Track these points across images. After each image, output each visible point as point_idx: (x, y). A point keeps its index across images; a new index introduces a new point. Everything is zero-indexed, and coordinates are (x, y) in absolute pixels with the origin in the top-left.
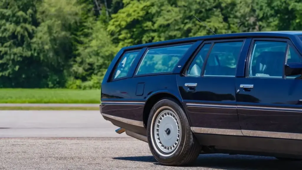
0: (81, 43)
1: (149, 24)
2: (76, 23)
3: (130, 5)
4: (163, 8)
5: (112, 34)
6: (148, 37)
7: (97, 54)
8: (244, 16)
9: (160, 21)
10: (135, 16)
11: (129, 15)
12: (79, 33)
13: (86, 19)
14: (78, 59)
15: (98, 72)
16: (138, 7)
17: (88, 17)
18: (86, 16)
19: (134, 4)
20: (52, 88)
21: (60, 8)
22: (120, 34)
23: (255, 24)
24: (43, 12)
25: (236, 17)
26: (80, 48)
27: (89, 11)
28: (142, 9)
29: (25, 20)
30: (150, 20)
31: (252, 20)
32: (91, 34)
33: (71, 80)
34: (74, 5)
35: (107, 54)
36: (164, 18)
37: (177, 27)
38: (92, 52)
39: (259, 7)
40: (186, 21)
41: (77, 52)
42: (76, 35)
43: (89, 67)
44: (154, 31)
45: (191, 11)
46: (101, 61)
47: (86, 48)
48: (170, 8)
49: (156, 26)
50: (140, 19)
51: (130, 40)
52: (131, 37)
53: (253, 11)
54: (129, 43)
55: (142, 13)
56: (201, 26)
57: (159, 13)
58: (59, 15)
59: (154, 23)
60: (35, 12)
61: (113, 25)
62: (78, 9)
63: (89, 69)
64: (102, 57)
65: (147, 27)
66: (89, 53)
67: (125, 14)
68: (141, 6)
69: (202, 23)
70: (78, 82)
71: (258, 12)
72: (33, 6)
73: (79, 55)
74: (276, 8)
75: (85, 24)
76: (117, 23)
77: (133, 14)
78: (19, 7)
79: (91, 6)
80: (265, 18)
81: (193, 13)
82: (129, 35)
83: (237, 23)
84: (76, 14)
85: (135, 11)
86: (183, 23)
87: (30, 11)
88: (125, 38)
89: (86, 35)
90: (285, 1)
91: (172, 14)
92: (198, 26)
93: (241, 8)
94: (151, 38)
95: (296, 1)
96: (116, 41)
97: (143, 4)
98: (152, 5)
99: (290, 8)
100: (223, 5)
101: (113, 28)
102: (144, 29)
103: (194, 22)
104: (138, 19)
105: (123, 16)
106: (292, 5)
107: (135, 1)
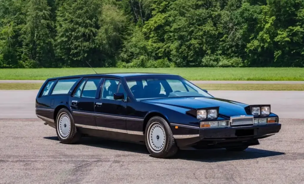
0: (126, 39)
1: (168, 27)
2: (122, 27)
3: (157, 16)
4: (176, 18)
5: (145, 34)
6: (167, 36)
7: (136, 46)
8: (226, 23)
9: (175, 26)
10: (159, 23)
11: (156, 22)
12: (124, 33)
13: (129, 24)
14: (124, 49)
15: (136, 57)
16: (161, 17)
17: (130, 23)
18: (129, 23)
19: (158, 16)
20: (107, 67)
21: (113, 18)
22: (150, 34)
23: (233, 27)
24: (102, 20)
25: (221, 23)
26: (125, 43)
27: (131, 19)
28: (163, 19)
29: (91, 26)
30: (168, 25)
31: (231, 25)
32: (132, 34)
33: (119, 63)
34: (121, 16)
35: (142, 46)
36: (177, 24)
37: (185, 30)
38: (132, 45)
39: (235, 17)
40: (191, 26)
41: (123, 45)
42: (122, 34)
43: (131, 54)
44: (171, 32)
45: (193, 20)
46: (138, 50)
47: (129, 42)
48: (181, 18)
49: (172, 29)
50: (162, 24)
51: (156, 38)
52: (157, 36)
53: (232, 19)
54: (155, 39)
55: (163, 21)
56: (199, 29)
57: (174, 21)
58: (112, 22)
59: (171, 27)
60: (97, 20)
61: (146, 28)
62: (124, 18)
63: (131, 55)
64: (139, 48)
65: (167, 29)
66: (131, 45)
67: (153, 22)
68: (163, 17)
69: (200, 27)
70: (124, 64)
71: (234, 20)
72: (96, 16)
73: (124, 47)
74: (246, 18)
75: (129, 28)
76: (149, 27)
77: (158, 21)
78: (87, 17)
79: (132, 16)
80: (239, 24)
81: (195, 21)
82: (156, 35)
83: (221, 27)
84: (123, 21)
85: (159, 20)
86: (188, 27)
87: (94, 19)
88: (153, 37)
89: (129, 34)
90: (251, 14)
91: (182, 22)
92: (198, 29)
93: (224, 18)
94: (169, 36)
95: (258, 14)
96: (147, 38)
97: (164, 15)
98: (170, 16)
99: (254, 17)
100: (213, 16)
101: (146, 30)
102: (165, 31)
103: (195, 27)
104: (161, 25)
105: (152, 23)
106: (255, 15)
107: (159, 13)
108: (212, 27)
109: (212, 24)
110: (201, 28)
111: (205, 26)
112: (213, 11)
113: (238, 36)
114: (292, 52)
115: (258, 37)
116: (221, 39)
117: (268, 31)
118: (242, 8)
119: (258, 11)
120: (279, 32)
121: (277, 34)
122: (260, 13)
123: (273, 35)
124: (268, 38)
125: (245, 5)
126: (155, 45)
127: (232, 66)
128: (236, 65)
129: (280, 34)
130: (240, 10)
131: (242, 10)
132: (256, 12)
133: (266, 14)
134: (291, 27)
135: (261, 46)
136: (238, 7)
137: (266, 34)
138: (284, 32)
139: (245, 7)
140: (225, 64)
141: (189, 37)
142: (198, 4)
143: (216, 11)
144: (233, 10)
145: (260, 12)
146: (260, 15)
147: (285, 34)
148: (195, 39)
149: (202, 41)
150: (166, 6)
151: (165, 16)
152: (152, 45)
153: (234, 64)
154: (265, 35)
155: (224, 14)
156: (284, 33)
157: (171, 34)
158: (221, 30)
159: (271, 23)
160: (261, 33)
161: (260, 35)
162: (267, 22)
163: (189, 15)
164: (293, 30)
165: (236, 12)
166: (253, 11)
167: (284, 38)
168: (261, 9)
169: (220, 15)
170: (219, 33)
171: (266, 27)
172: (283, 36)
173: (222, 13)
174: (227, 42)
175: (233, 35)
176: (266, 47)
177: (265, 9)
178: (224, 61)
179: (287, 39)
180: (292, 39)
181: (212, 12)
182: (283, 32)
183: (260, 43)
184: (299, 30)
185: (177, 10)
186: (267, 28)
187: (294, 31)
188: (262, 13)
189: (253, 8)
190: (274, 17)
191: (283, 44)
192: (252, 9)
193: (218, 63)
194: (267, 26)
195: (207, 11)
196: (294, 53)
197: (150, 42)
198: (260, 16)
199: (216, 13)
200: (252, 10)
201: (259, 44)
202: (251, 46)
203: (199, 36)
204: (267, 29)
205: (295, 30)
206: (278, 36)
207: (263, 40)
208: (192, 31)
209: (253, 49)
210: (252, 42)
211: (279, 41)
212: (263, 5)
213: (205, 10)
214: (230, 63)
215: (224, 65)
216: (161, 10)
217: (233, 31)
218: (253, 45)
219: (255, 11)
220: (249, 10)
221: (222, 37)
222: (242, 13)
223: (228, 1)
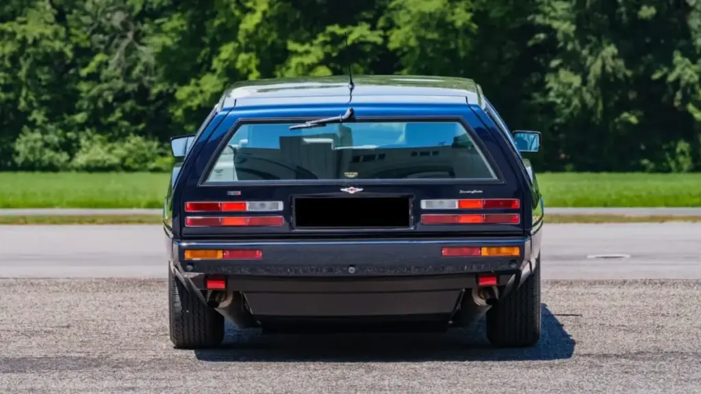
23: (125, 27)
31: (118, 19)
56: (3, 33)
69: (7, 27)
80: (147, 14)
83: (86, 25)
108: (52, 24)
110: (10, 29)
111: (25, 23)
113: (144, 59)
115: (216, 64)
116: (84, 72)
117: (254, 43)
120: (292, 46)
121: (287, 54)
124: (253, 66)
127: (124, 167)
128: (136, 166)
129: (296, 53)
134: (336, 29)
137: (247, 50)
138: (312, 45)
140: (98, 161)
147: (315, 52)
149: (15, 78)
153: (129, 162)
154: (243, 57)
156: (313, 49)
158: (81, 37)
159: (264, 12)
160: (227, 51)
161: (223, 56)
162: (250, 10)
164: (345, 37)
167: (311, 66)
170: (77, 50)
171: (243, 26)
172: (307, 60)
174: (106, 81)
175: (126, 57)
178: (94, 150)
179: (322, 71)
182: (307, 47)
183: (225, 85)
184: (365, 37)
186: (247, 31)
187: (349, 42)
193: (72, 156)
194: (250, 23)
201: (220, 89)
202: (192, 95)
203: (3, 57)
204: (249, 36)
205: (353, 36)
206: (288, 62)
207: (233, 75)
209: (199, 106)
210: (193, 81)
214: (117, 156)
215: (93, 165)
217: (126, 43)
218: (197, 90)
221: (85, 65)
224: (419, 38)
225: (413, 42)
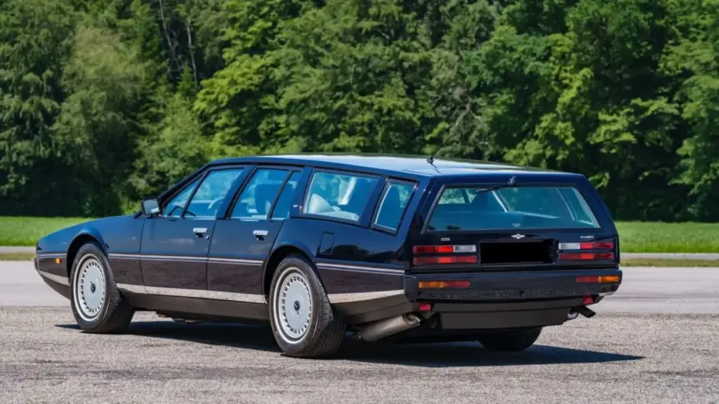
0: (144, 133)
1: (270, 99)
2: (135, 95)
3: (237, 63)
4: (295, 69)
5: (203, 117)
6: (268, 123)
7: (175, 155)
8: (444, 86)
9: (290, 94)
10: (244, 84)
11: (233, 82)
12: (139, 115)
13: (154, 87)
14: (139, 164)
16: (250, 67)
17: (158, 85)
18: (153, 83)
19: (241, 63)
20: (87, 216)
21: (105, 67)
22: (217, 118)
23: (464, 99)
24: (73, 75)
25: (430, 88)
26: (142, 143)
27: (160, 73)
28: (258, 72)
29: (39, 90)
30: (272, 91)
31: (458, 93)
32: (163, 116)
33: (124, 203)
34: (132, 63)
35: (192, 154)
36: (297, 87)
37: (320, 105)
38: (164, 150)
39: (471, 68)
40: (338, 94)
41: (135, 150)
42: (135, 118)
43: (158, 177)
44: (280, 112)
45: (346, 77)
46: (180, 167)
47: (153, 142)
48: (308, 69)
49: (282, 104)
50: (253, 88)
51: (235, 129)
52: (238, 124)
53: (461, 75)
54: (233, 134)
55: (257, 79)
56: (363, 104)
57: (287, 80)
58: (104, 80)
59: (278, 98)
60: (59, 74)
61: (204, 100)
62: (139, 69)
63: (159, 182)
64: (183, 160)
65: (266, 104)
66: (158, 152)
67: (227, 80)
68: (256, 66)
69: (367, 99)
70: (138, 206)
71: (468, 78)
72: (55, 63)
73: (140, 155)
74: (503, 71)
75: (152, 98)
76: (212, 97)
77: (240, 80)
78: (27, 65)
79: (164, 64)
80: (482, 89)
81: (351, 79)
82: (234, 121)
83: (431, 98)
84: (136, 79)
85: (244, 75)
86: (331, 98)
87: (48, 72)
88: (225, 126)
89: (154, 119)
90: (519, 59)
91: (312, 81)
92: (357, 104)
93: (440, 70)
94: (273, 126)
95: (538, 59)
96: (208, 131)
97: (258, 62)
98: (276, 65)
99: (527, 70)
100: (406, 65)
101: (203, 105)
102: (260, 109)
103: (351, 97)
104: (250, 91)
105: (222, 84)
106: (531, 65)
107: (245, 56)
108: (403, 97)
109: (402, 91)
110: (368, 101)
111: (381, 96)
112: (406, 49)
113: (479, 127)
114: (641, 178)
115: (538, 131)
116: (428, 138)
117: (570, 113)
118: (492, 41)
119: (539, 50)
120: (602, 116)
121: (598, 123)
122: (545, 59)
123: (586, 126)
124: (569, 133)
125: (501, 33)
126: (230, 150)
129: (605, 122)
130: (485, 48)
131: (492, 47)
132: (534, 55)
133: (563, 58)
134: (638, 101)
135: (547, 157)
136: (481, 39)
137: (564, 120)
138: (618, 115)
139: (502, 38)
141: (332, 127)
142: (361, 29)
143: (416, 50)
144: (465, 47)
145: (545, 54)
146: (546, 64)
147: (621, 121)
148: (351, 133)
149: (372, 141)
150: (266, 33)
151: (262, 62)
152: (222, 153)
154: (560, 125)
155: (439, 59)
156: (619, 119)
157: (281, 119)
158: (428, 110)
159: (579, 88)
160: (546, 120)
161: (544, 124)
162: (567, 87)
163: (331, 62)
164: (646, 109)
165: (474, 54)
166: (524, 52)
167: (617, 133)
168: (549, 44)
169: (426, 64)
170: (424, 119)
171: (560, 100)
172: (614, 128)
173: (435, 55)
174: (447, 145)
175: (464, 125)
176: (563, 159)
177: (560, 46)
179: (627, 137)
180: (641, 139)
181: (402, 54)
182: (615, 117)
183: (545, 147)
184: (663, 109)
185: (298, 47)
186: (564, 104)
187: (649, 113)
188: (552, 58)
189: (526, 43)
190: (586, 71)
191: (614, 151)
192: (520, 43)
194: (567, 96)
195: (388, 50)
196: (646, 179)
197: (216, 142)
198: (543, 69)
199: (416, 57)
200: (521, 49)
201: (541, 151)
202: (518, 157)
203: (363, 124)
204: (568, 108)
205: (653, 108)
206: (598, 130)
207: (552, 140)
208: (342, 112)
210: (519, 145)
211: (600, 145)
212: (555, 32)
213: (381, 46)
216: (249, 45)
217: (463, 114)
218: (523, 152)
219: (532, 49)
220: (512, 50)
221: (431, 131)
222: (492, 58)
223: (451, 21)
224: (708, 111)
225: (703, 114)
